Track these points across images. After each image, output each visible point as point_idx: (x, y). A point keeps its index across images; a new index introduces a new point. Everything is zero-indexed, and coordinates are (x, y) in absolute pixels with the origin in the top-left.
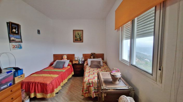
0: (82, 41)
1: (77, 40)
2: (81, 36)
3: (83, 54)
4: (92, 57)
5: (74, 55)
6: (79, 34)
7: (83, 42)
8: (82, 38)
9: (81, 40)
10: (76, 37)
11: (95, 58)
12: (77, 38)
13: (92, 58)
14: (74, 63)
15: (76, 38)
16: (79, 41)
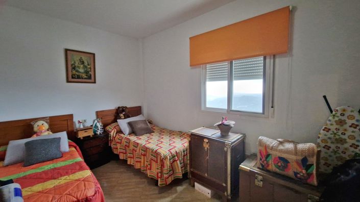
0: (92, 80)
1: (79, 77)
2: (89, 67)
3: (97, 112)
4: (122, 115)
5: (71, 116)
6: (83, 63)
7: (95, 82)
8: (92, 73)
9: (90, 78)
10: (74, 68)
11: (129, 117)
12: (77, 71)
13: (123, 117)
14: (84, 137)
15: (74, 72)
16: (85, 79)
